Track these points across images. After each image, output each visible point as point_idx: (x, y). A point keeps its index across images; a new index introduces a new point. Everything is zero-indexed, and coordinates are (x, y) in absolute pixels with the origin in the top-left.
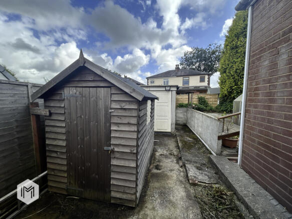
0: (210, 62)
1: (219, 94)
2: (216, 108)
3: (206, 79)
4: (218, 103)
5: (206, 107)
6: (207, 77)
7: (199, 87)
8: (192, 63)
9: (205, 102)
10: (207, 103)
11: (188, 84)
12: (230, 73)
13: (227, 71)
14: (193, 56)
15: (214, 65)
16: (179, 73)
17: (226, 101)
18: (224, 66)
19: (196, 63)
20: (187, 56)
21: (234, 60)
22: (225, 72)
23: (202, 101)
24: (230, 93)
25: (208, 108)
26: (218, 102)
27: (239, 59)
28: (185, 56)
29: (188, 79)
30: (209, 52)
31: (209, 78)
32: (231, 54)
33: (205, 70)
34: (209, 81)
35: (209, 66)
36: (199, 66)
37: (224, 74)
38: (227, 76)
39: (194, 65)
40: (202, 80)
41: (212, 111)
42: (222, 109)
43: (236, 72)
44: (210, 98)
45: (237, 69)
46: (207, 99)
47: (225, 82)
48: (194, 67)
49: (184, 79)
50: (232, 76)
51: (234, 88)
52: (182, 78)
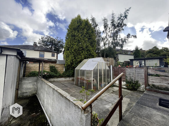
0: (58, 47)
1: (64, 64)
2: (63, 74)
3: (56, 55)
4: (64, 71)
5: (56, 73)
6: (56, 54)
7: (51, 59)
8: (47, 45)
9: (55, 69)
10: (57, 71)
11: (44, 57)
12: (71, 50)
13: (70, 49)
14: (48, 41)
15: (60, 48)
16: (37, 49)
17: (69, 69)
18: (68, 46)
19: (49, 45)
20: (43, 39)
21: (73, 43)
22: (68, 50)
23: (53, 69)
24: (72, 64)
25: (58, 75)
26: (64, 69)
27: (76, 43)
28: (42, 39)
29: (43, 53)
30: (57, 41)
31: (57, 55)
32: (72, 39)
33: (54, 50)
34: (57, 57)
35: (57, 48)
36: (51, 48)
37: (68, 51)
38: (70, 52)
39: (48, 46)
40: (53, 56)
41: (61, 76)
42: (67, 75)
43: (75, 51)
44: (59, 67)
45: (75, 49)
46: (57, 67)
47: (69, 56)
48: (48, 47)
49: (41, 53)
50: (73, 53)
51: (74, 60)
52: (39, 52)
